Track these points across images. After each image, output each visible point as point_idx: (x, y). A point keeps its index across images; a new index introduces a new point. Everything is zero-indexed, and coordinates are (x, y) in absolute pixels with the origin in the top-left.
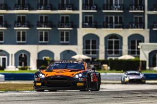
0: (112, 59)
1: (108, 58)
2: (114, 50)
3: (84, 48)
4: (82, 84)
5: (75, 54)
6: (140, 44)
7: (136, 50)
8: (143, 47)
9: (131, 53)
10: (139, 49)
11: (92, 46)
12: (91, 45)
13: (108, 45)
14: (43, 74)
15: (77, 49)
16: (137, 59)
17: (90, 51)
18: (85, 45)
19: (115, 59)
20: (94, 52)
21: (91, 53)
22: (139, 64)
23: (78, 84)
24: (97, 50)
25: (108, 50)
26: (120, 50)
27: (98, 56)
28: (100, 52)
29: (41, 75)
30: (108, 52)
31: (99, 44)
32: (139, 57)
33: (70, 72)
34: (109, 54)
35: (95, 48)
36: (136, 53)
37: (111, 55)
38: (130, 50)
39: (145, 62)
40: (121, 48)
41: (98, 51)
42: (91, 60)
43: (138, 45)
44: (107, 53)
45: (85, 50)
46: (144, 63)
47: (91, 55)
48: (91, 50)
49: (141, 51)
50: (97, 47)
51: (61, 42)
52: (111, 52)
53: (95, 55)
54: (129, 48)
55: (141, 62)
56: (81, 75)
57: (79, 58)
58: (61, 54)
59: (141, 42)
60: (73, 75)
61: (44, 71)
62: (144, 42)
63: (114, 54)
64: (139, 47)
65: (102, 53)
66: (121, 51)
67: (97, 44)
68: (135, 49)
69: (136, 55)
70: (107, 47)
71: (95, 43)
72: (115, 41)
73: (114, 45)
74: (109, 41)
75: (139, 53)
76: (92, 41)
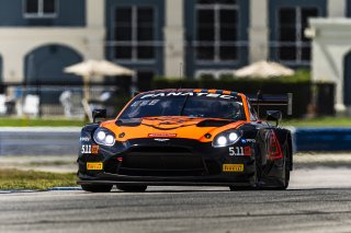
0: (211, 76)
1: (198, 74)
2: (217, 44)
3: (108, 38)
4: (239, 168)
5: (78, 58)
6: (312, 21)
7: (299, 44)
8: (324, 33)
9: (281, 54)
10: (308, 40)
11: (140, 30)
12: (134, 25)
13: (195, 25)
14: (108, 132)
15: (85, 41)
16: (302, 77)
17: (129, 49)
18: (113, 25)
19: (223, 77)
20: (146, 53)
21: (134, 53)
22: (309, 94)
23: (228, 167)
24: (156, 43)
25: (195, 43)
26: (239, 44)
27: (161, 66)
28: (168, 51)
29: (101, 135)
30: (198, 51)
31: (162, 23)
32: (308, 69)
33: (198, 125)
34: (200, 57)
35: (151, 38)
36: (299, 53)
37: (207, 62)
38: (277, 44)
39: (332, 86)
40: (246, 37)
41: (161, 49)
42: (134, 79)
43: (305, 25)
44: (195, 54)
45: (113, 43)
46: (327, 89)
47: (134, 60)
48: (134, 43)
49: (316, 49)
50: (156, 34)
51: (28, 16)
52: (207, 53)
53: (151, 62)
54: (271, 37)
55: (314, 89)
56: (234, 137)
57: (93, 74)
58: (26, 59)
59: (315, 14)
60: (208, 135)
61: (110, 124)
62: (325, 15)
63: (217, 60)
64: (309, 33)
65: (175, 55)
66: (246, 49)
67: (156, 25)
68: (293, 39)
69: (298, 62)
70: (195, 32)
71: (151, 20)
72: (222, 12)
73: (217, 25)
74: (201, 12)
75: (307, 54)
76: (140, 12)
